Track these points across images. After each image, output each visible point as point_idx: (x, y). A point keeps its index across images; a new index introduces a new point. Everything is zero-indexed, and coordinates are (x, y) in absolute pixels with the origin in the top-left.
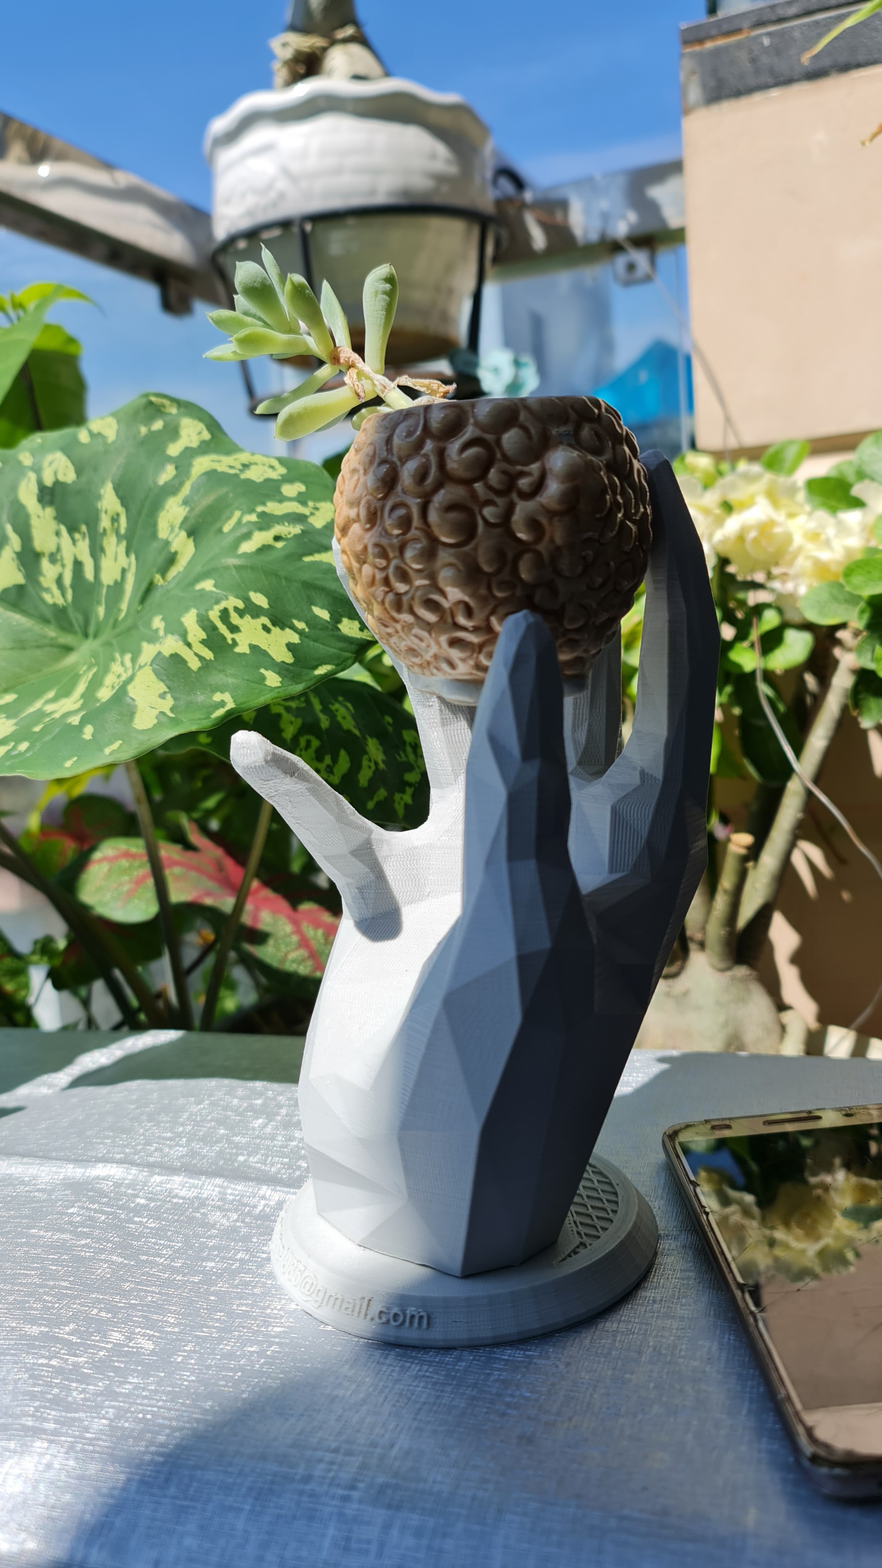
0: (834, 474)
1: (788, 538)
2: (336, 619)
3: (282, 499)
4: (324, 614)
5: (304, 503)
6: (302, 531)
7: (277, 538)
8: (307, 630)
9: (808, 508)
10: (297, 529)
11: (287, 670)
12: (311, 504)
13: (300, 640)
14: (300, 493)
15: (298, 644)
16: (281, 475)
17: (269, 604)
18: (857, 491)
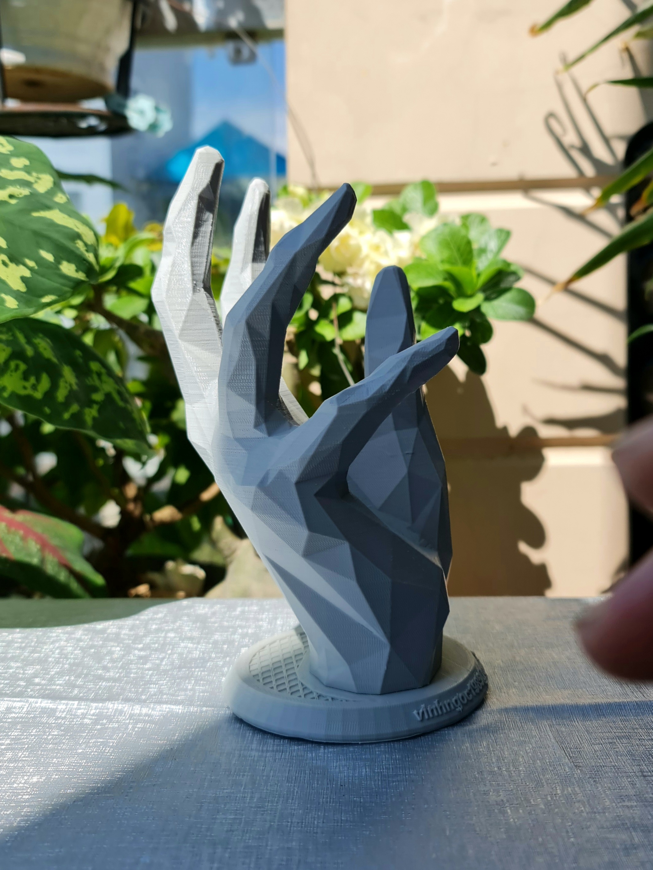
0: (387, 208)
1: (358, 249)
2: (58, 261)
3: (12, 169)
4: (49, 257)
5: (29, 173)
6: (31, 193)
7: (11, 196)
8: (36, 268)
9: (372, 229)
10: (26, 192)
11: (22, 297)
12: (34, 174)
13: (32, 275)
14: (25, 166)
15: (30, 278)
16: (10, 151)
17: (7, 245)
18: (407, 218)
